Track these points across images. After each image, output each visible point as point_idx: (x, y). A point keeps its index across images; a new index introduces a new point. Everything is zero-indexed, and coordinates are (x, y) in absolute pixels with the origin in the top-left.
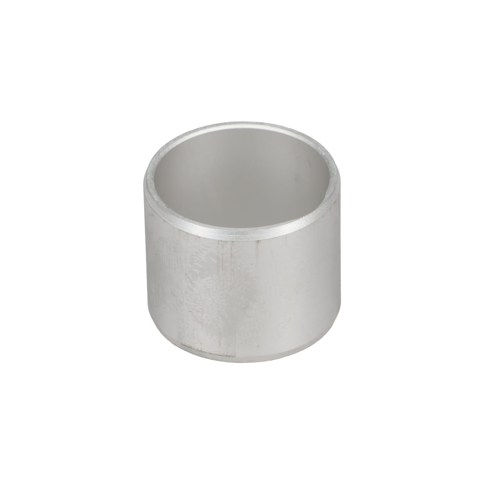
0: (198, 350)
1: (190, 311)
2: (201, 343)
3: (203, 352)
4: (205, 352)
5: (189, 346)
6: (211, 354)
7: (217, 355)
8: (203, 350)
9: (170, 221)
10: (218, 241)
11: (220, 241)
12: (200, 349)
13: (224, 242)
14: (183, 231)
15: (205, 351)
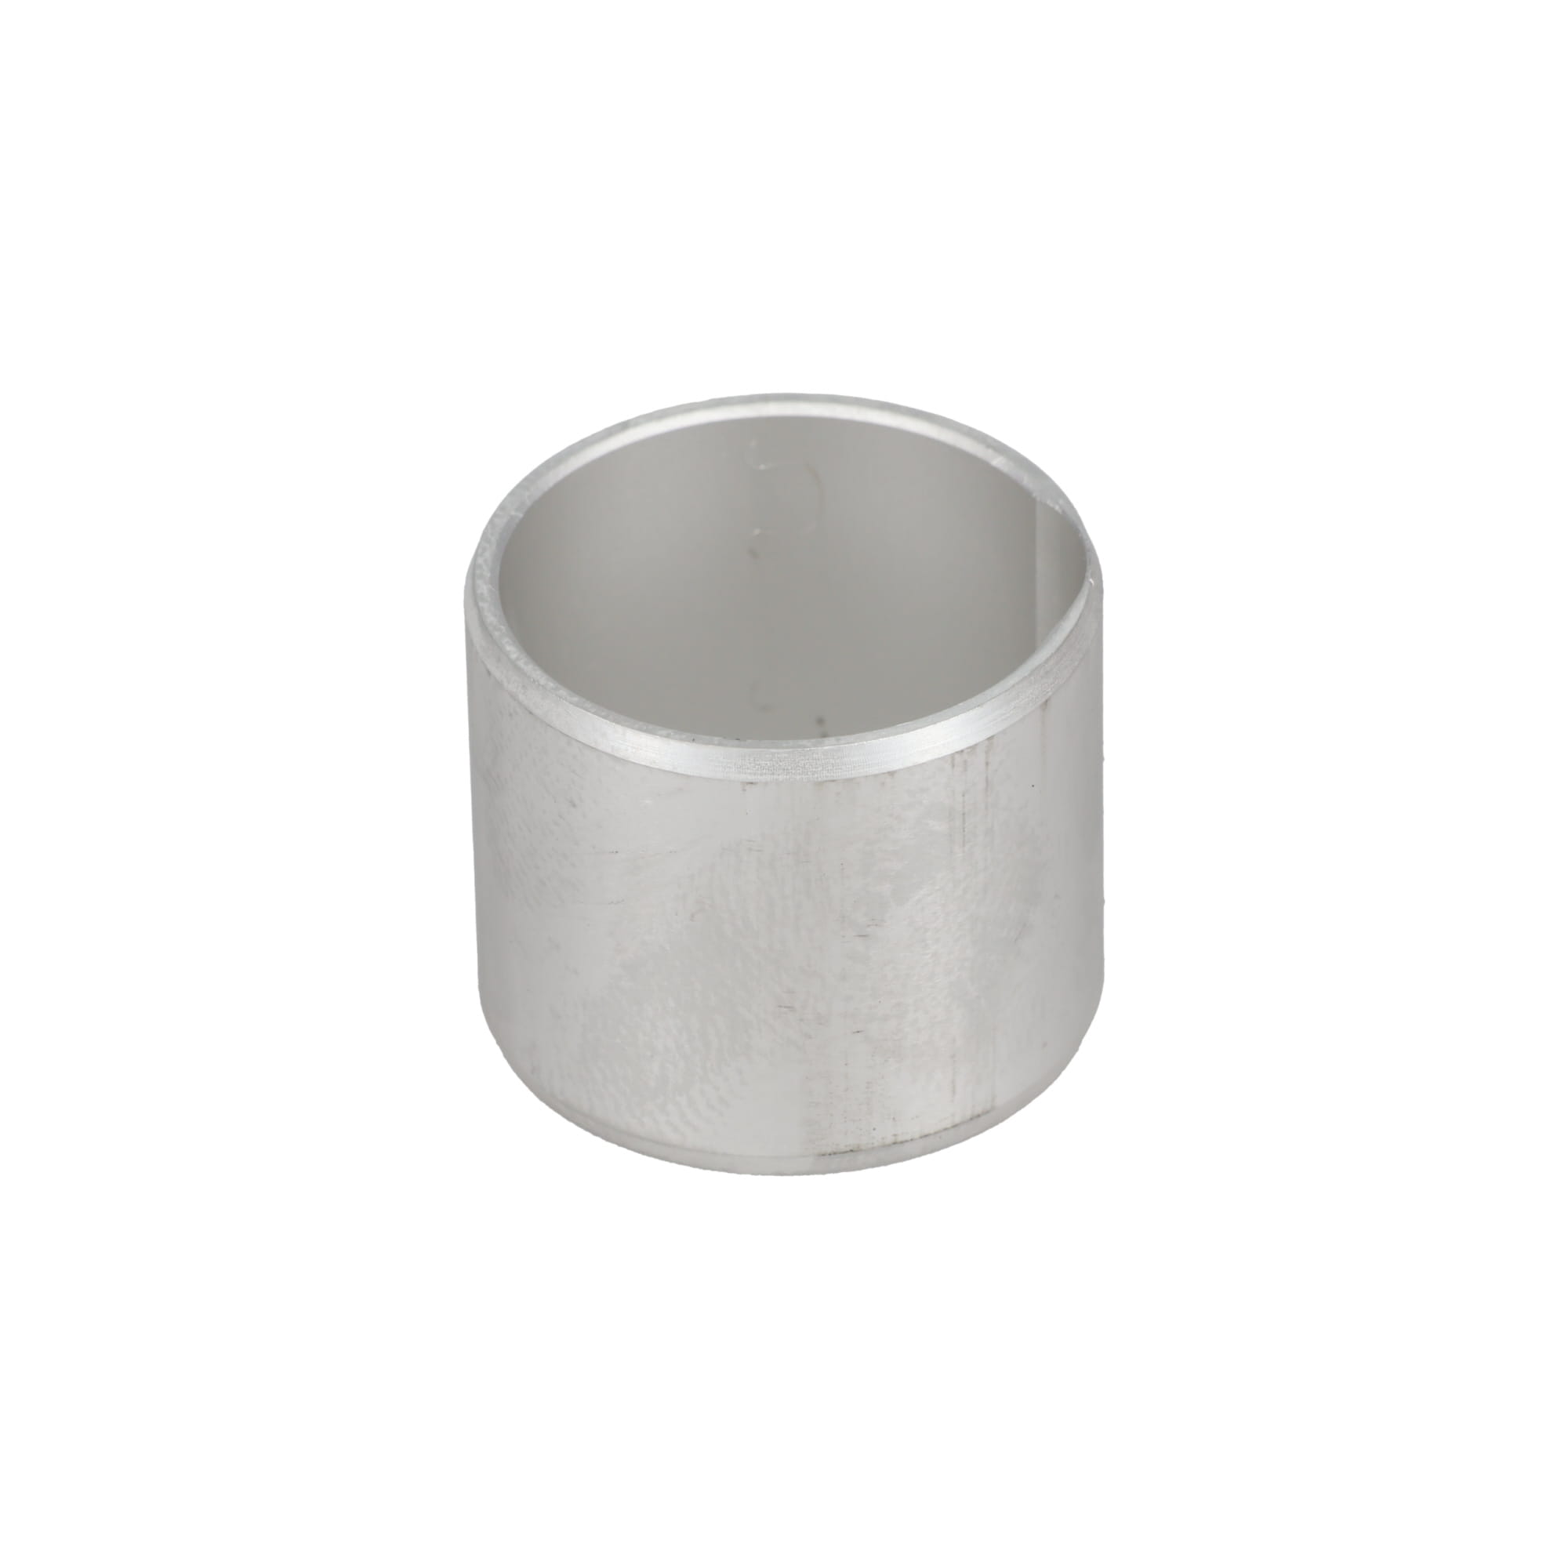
0: (885, 1146)
1: (858, 1032)
2: (894, 1119)
3: (902, 1142)
4: (907, 1141)
5: (848, 1149)
6: (926, 1136)
7: (946, 1129)
8: (900, 1139)
9: (773, 774)
10: (952, 756)
11: (957, 756)
12: (890, 1139)
13: (969, 750)
14: (833, 781)
15: (908, 1137)
